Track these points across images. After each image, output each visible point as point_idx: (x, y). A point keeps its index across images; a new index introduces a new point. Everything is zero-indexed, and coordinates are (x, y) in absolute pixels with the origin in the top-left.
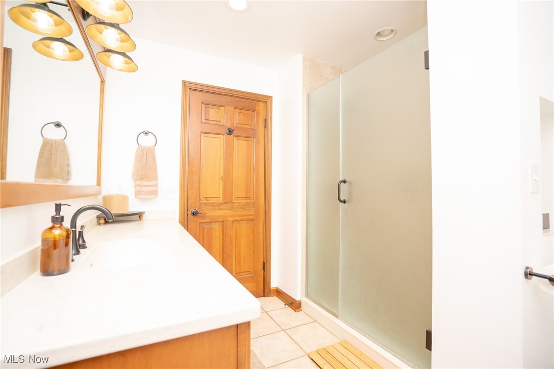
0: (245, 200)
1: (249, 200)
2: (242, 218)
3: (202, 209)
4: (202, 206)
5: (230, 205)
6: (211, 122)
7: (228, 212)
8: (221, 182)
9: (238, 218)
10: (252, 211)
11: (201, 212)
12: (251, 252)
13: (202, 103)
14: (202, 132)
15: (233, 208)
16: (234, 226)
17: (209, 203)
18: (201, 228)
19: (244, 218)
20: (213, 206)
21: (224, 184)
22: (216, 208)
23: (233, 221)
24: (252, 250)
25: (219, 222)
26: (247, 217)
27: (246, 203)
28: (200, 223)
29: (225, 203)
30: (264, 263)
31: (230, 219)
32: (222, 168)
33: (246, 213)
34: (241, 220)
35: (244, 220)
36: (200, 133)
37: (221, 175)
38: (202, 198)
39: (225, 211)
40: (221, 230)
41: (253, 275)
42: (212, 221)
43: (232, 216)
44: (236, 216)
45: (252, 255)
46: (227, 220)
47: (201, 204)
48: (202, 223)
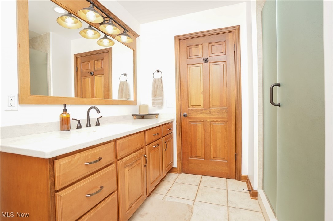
0: (220, 107)
1: (223, 107)
2: (217, 120)
3: (189, 113)
4: (190, 111)
5: (208, 111)
6: (193, 57)
7: (207, 116)
8: (202, 95)
9: (215, 120)
10: (225, 115)
11: (189, 114)
12: (225, 145)
13: (188, 46)
14: (188, 65)
15: (210, 113)
16: (212, 125)
17: (194, 109)
18: (190, 125)
19: (219, 120)
20: (196, 111)
21: (204, 97)
22: (198, 112)
23: (210, 122)
24: (226, 143)
25: (201, 121)
26: (221, 119)
27: (220, 109)
28: (189, 121)
29: (205, 109)
30: (236, 155)
31: (208, 120)
32: (202, 86)
33: (220, 116)
34: (217, 122)
35: (220, 122)
36: (186, 65)
37: (202, 90)
38: (190, 106)
39: (205, 115)
40: (202, 127)
41: (226, 161)
42: (196, 121)
43: (210, 118)
44: (212, 118)
45: (226, 147)
46: (207, 121)
47: (189, 110)
48: (190, 122)
